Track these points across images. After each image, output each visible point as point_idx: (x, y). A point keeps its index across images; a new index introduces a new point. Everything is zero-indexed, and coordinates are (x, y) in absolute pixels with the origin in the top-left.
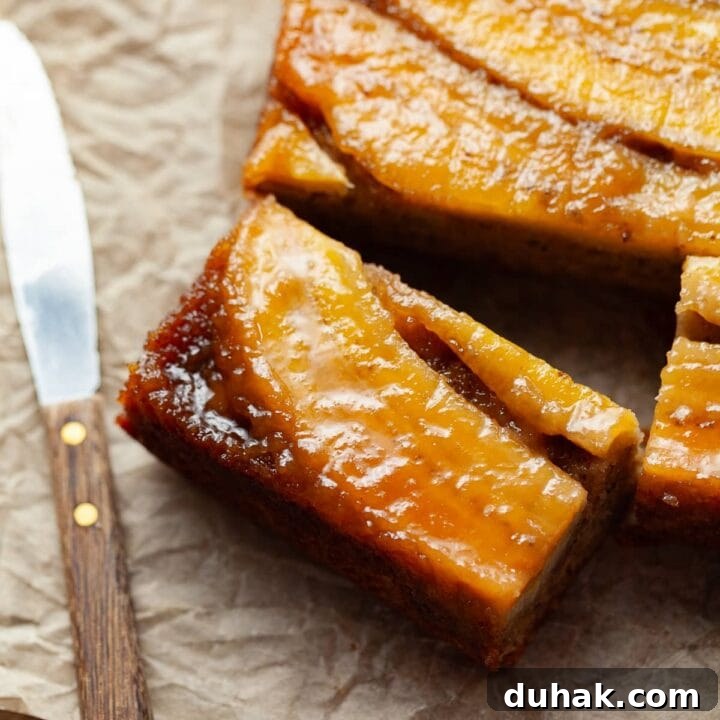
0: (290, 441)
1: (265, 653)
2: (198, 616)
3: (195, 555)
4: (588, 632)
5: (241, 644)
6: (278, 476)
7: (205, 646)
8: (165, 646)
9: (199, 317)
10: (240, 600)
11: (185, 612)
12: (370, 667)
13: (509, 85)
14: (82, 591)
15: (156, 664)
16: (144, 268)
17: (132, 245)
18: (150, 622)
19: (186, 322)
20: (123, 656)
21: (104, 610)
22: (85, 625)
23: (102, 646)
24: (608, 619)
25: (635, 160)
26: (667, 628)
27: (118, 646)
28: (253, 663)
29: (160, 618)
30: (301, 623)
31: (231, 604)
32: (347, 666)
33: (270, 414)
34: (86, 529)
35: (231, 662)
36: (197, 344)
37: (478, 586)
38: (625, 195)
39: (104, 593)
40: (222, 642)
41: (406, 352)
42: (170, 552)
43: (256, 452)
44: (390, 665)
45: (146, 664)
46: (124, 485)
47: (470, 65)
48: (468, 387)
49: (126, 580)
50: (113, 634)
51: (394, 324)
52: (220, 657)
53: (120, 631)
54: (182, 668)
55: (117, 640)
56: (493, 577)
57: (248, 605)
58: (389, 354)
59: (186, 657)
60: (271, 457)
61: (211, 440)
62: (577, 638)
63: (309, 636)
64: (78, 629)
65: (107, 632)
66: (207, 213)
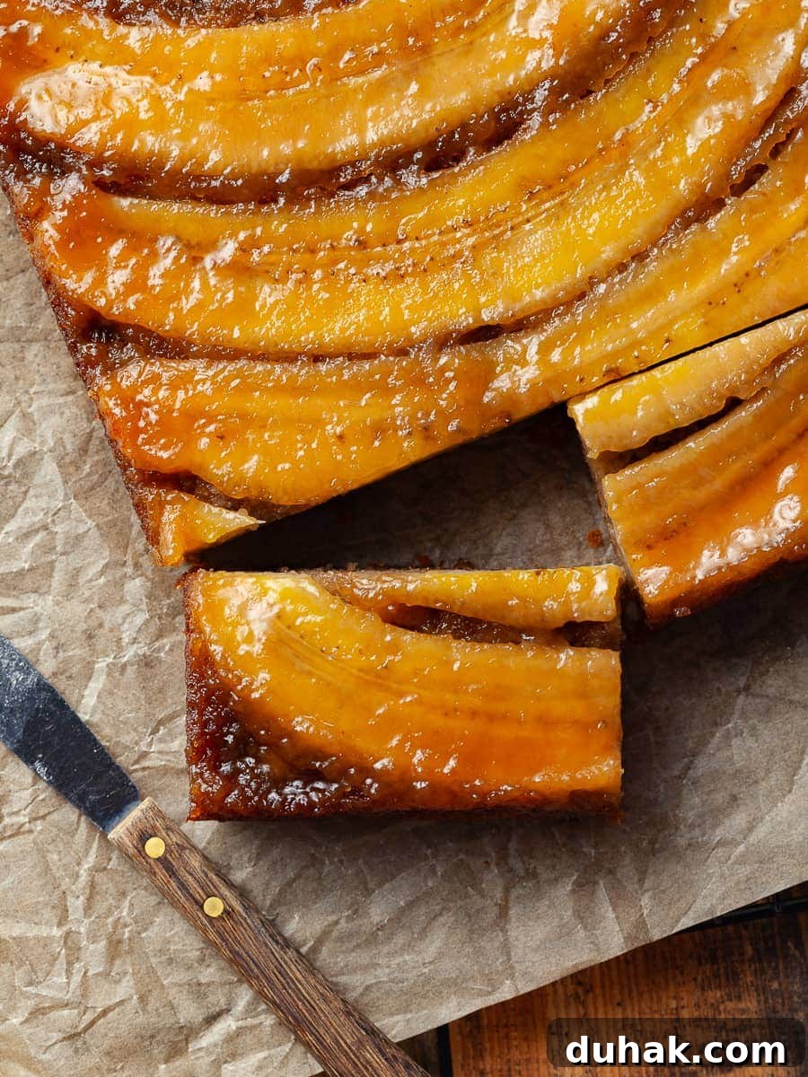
0: (366, 771)
1: (421, 913)
2: (349, 919)
3: (312, 871)
4: (658, 729)
5: (398, 919)
6: (374, 802)
7: (372, 939)
8: (341, 961)
9: (216, 710)
10: (371, 885)
11: (337, 923)
12: (511, 870)
13: (333, 356)
14: (256, 970)
15: (343, 979)
16: (101, 665)
17: (76, 652)
18: (315, 950)
19: (207, 722)
20: (325, 999)
21: (284, 974)
22: (278, 996)
23: (303, 1003)
24: (667, 709)
25: (474, 352)
26: (717, 685)
27: (315, 996)
28: (417, 929)
29: (320, 941)
30: (433, 871)
31: (368, 892)
32: (493, 881)
33: (334, 758)
34: (220, 918)
35: (400, 939)
36: (229, 733)
37: (589, 786)
38: (487, 389)
39: (274, 960)
40: (381, 928)
41: (408, 637)
42: (289, 884)
43: (341, 793)
44: (525, 858)
45: (336, 984)
46: (214, 853)
47: (289, 357)
48: (467, 627)
49: (272, 927)
50: (304, 988)
51: (380, 619)
52: (389, 939)
53: (308, 982)
54: (365, 968)
55: (311, 992)
56: (597, 772)
57: (380, 885)
58: (393, 648)
59: (362, 957)
60: (358, 790)
61: (298, 805)
62: (652, 739)
63: (446, 877)
64: (274, 1003)
65: (299, 990)
66: (119, 584)
